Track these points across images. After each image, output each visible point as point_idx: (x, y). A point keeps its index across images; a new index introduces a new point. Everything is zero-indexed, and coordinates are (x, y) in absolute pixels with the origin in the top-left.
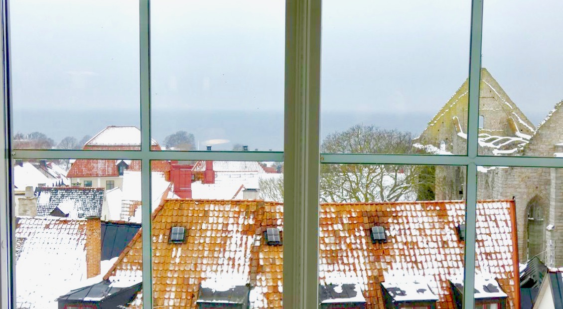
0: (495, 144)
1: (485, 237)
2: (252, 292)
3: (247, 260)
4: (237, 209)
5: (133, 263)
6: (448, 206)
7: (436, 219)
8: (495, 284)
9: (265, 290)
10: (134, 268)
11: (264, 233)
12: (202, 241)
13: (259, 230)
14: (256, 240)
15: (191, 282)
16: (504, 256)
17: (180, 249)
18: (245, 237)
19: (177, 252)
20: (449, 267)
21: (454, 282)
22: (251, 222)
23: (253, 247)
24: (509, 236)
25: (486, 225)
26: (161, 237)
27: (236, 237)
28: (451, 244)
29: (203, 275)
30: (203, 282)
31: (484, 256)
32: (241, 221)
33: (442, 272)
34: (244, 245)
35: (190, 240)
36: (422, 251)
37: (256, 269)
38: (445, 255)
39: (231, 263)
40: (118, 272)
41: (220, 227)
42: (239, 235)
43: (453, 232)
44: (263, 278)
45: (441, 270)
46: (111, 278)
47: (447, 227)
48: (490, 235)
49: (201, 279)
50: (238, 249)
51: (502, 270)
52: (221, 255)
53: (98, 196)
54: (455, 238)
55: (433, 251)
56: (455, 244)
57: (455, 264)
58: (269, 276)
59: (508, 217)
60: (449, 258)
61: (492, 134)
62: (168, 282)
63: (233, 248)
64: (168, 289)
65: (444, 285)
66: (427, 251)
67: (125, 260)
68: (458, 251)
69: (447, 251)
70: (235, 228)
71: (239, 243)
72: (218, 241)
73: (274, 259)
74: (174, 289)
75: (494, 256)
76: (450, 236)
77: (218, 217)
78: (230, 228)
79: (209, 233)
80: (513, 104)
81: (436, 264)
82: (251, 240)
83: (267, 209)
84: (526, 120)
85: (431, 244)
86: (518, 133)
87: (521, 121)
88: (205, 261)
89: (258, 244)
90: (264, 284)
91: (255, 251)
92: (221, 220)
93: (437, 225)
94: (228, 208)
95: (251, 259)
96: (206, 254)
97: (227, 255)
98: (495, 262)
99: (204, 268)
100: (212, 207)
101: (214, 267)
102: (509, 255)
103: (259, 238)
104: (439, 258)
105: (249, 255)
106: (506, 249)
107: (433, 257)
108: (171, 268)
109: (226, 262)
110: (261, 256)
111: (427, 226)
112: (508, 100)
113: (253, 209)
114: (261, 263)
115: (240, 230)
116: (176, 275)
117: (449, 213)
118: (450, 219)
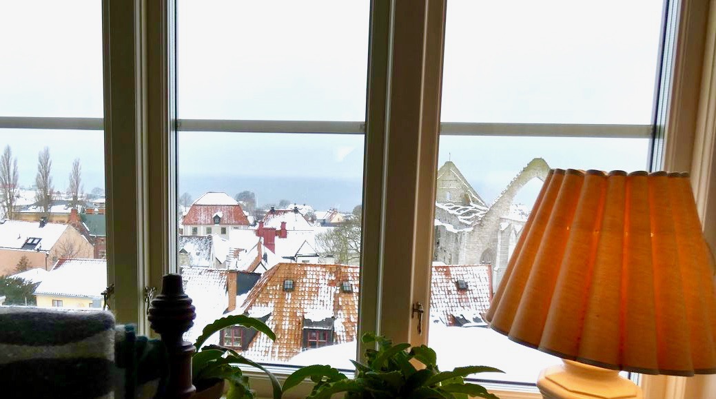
0: (459, 211)
1: (473, 288)
2: (335, 322)
3: (332, 302)
4: (324, 270)
5: (262, 303)
6: (451, 269)
7: (444, 277)
8: (480, 317)
9: (343, 321)
10: (263, 305)
11: (341, 285)
12: (303, 289)
13: (338, 284)
14: (336, 290)
15: (298, 314)
16: (485, 300)
17: (290, 294)
18: (330, 287)
19: (289, 296)
20: (452, 307)
21: (455, 316)
22: (333, 278)
23: (335, 294)
24: (488, 287)
25: (473, 280)
26: (278, 286)
27: (324, 287)
28: (453, 292)
29: (305, 311)
30: (305, 315)
31: (473, 300)
32: (327, 277)
33: (448, 310)
34: (329, 293)
35: (296, 289)
36: (436, 297)
37: (337, 307)
38: (450, 299)
39: (322, 303)
40: (253, 307)
41: (314, 281)
42: (326, 286)
43: (454, 285)
44: (342, 313)
45: (447, 308)
46: (249, 311)
47: (450, 281)
48: (476, 286)
49: (303, 313)
50: (326, 295)
51: (484, 308)
52: (315, 299)
53: (209, 242)
54: (455, 288)
55: (443, 297)
56: (456, 292)
57: (456, 305)
58: (345, 312)
59: (487, 276)
60: (452, 300)
61: (455, 203)
62: (284, 314)
63: (323, 294)
64: (284, 319)
65: (449, 317)
66: (439, 297)
67: (257, 300)
68: (457, 296)
69: (451, 296)
70: (323, 282)
71: (326, 291)
72: (314, 290)
73: (348, 301)
74: (288, 319)
75: (478, 300)
76: (453, 287)
77: (312, 275)
78: (320, 281)
79: (307, 285)
80: (469, 185)
81: (445, 305)
82: (333, 289)
83: (343, 270)
84: (476, 195)
85: (441, 292)
86: (471, 204)
87: (473, 196)
88: (306, 302)
89: (338, 292)
90: (342, 316)
91: (336, 296)
92: (314, 277)
93: (445, 281)
94: (318, 269)
95: (334, 302)
96: (306, 297)
97: (319, 298)
98: (479, 303)
99: (305, 306)
100: (309, 268)
101: (312, 306)
102: (488, 299)
103: (338, 288)
104: (447, 300)
105: (333, 299)
106: (486, 295)
107: (443, 300)
108: (285, 306)
109: (319, 303)
110: (340, 299)
111: (438, 281)
112: (466, 182)
113: (334, 270)
114: (340, 304)
115: (327, 283)
116: (289, 310)
117: (451, 273)
118: (453, 277)
